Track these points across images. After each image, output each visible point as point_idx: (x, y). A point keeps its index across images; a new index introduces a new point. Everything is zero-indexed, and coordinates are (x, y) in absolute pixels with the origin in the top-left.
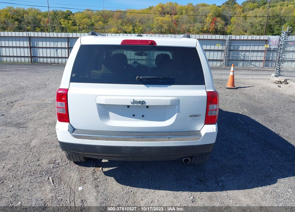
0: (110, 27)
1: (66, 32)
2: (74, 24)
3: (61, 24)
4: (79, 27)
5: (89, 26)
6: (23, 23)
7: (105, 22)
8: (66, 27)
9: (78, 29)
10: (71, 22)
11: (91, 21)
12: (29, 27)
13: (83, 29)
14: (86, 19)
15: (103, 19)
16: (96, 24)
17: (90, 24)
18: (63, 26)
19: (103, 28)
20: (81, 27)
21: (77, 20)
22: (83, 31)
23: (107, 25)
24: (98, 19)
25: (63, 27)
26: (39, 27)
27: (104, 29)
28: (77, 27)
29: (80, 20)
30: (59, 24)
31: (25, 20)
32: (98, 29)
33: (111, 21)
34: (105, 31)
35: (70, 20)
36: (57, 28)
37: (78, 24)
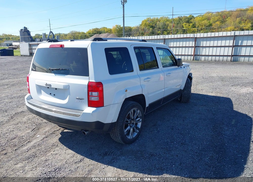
0: (227, 26)
1: (187, 33)
2: (194, 26)
3: (183, 27)
4: (198, 28)
5: (207, 27)
6: (155, 29)
7: (223, 22)
8: (187, 29)
9: (196, 30)
10: (191, 24)
11: (209, 22)
12: (159, 32)
13: (202, 29)
14: (206, 20)
15: (221, 19)
16: (214, 25)
17: (207, 25)
18: (184, 28)
19: (219, 27)
20: (199, 28)
21: (197, 23)
22: (202, 31)
23: (225, 24)
24: (216, 20)
25: (184, 30)
26: (166, 31)
27: (221, 28)
28: (196, 29)
29: (199, 23)
30: (182, 27)
31: (157, 26)
32: (215, 29)
33: (229, 20)
34: (221, 30)
35: (192, 23)
36: (180, 31)
37: (197, 26)
